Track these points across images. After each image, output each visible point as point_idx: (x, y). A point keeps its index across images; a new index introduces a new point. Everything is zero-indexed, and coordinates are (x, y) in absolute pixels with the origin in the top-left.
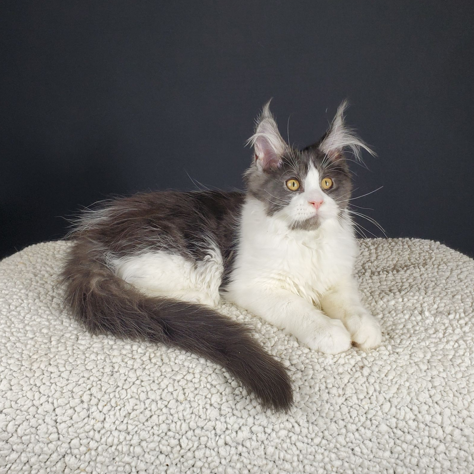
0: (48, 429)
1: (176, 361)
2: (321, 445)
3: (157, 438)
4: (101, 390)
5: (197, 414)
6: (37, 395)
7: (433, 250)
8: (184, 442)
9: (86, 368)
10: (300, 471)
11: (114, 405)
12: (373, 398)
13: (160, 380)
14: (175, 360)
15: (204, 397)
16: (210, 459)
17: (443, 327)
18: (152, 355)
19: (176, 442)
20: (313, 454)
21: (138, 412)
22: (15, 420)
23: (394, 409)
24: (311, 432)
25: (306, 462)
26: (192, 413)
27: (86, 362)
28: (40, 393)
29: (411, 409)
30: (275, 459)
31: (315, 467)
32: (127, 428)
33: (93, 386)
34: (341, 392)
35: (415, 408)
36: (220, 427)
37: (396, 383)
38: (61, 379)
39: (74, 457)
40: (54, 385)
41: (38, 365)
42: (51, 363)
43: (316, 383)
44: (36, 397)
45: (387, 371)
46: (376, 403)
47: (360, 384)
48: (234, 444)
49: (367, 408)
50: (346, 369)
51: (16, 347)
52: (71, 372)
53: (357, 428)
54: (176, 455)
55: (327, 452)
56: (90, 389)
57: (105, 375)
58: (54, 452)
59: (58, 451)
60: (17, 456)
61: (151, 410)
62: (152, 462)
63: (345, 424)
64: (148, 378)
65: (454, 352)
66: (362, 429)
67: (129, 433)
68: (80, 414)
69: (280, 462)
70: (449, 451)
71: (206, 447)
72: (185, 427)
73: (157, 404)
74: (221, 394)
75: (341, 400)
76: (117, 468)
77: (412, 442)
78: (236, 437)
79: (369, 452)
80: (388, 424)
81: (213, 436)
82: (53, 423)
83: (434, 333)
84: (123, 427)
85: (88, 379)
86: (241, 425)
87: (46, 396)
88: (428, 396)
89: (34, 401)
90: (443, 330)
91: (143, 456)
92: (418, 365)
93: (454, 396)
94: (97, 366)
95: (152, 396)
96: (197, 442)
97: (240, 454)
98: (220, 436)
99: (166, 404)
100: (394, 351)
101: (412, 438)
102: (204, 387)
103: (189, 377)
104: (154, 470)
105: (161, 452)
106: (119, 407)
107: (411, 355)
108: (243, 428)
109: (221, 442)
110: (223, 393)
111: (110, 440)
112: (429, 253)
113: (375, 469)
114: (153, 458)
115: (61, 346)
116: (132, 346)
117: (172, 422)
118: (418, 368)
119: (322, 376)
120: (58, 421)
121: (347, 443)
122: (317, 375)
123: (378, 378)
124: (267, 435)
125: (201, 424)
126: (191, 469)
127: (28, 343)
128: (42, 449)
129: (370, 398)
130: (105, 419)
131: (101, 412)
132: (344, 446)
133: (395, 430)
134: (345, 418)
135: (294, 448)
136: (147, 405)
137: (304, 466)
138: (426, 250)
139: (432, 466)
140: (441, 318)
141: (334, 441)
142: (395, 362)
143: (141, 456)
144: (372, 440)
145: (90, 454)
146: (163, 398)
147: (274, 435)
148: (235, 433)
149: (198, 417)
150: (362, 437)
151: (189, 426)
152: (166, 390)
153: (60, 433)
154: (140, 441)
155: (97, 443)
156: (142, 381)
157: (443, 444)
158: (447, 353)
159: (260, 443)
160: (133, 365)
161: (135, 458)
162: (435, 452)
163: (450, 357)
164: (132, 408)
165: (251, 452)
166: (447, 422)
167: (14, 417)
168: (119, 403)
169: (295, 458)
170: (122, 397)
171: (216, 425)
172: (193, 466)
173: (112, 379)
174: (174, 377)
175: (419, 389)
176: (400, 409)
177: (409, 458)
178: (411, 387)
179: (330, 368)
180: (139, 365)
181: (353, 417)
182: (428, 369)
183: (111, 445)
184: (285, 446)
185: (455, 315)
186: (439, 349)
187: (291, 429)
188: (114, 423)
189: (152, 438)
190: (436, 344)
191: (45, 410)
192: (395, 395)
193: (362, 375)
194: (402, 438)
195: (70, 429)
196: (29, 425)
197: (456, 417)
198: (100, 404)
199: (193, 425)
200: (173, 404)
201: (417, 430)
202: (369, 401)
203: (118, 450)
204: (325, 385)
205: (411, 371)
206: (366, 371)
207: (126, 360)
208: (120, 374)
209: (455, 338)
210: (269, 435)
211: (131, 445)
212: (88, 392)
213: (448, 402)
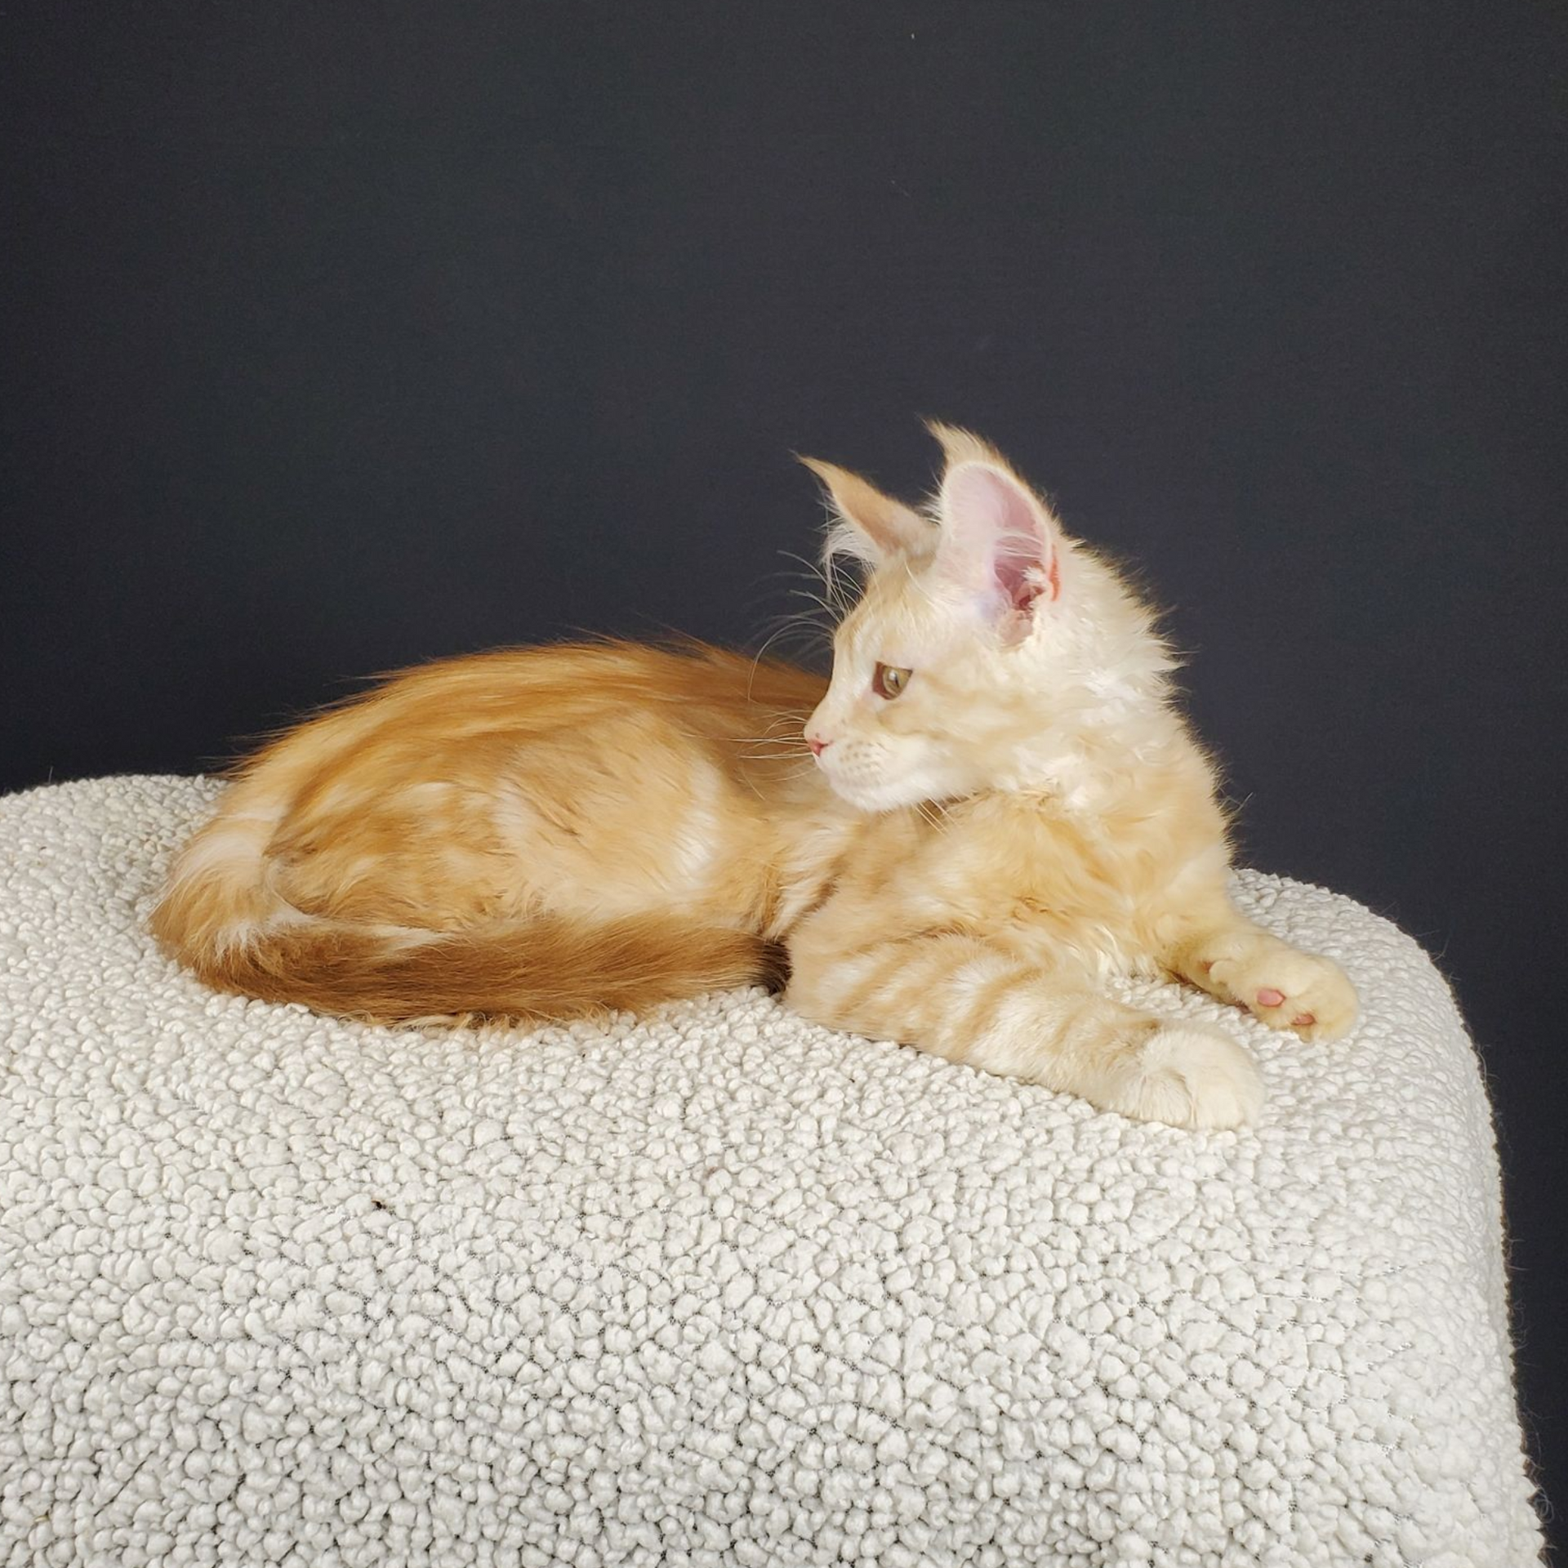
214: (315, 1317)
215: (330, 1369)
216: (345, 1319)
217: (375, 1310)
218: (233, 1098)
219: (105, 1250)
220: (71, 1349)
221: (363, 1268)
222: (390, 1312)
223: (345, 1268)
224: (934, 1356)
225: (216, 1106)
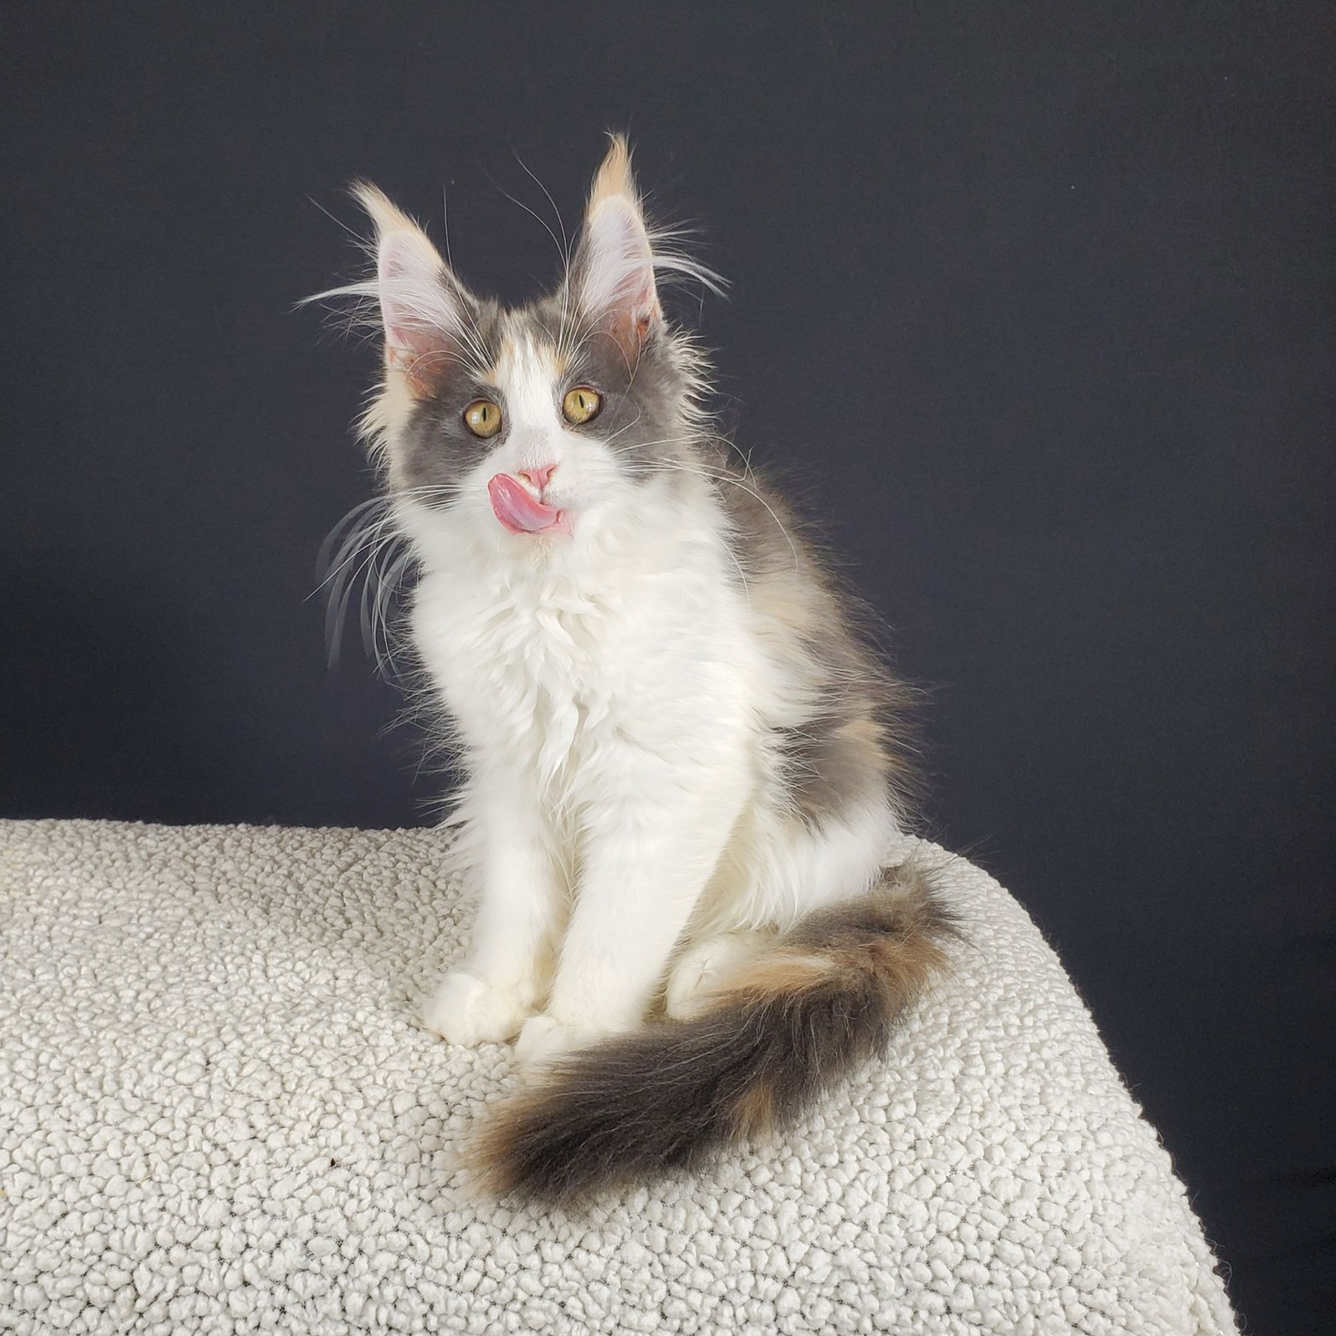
3: (78, 1268)
15: (193, 1174)
16: (206, 1323)
24: (455, 1256)
30: (367, 1324)
36: (231, 1240)
62: (66, 1325)
71: (197, 1292)
78: (270, 1265)
86: (280, 1235)
96: (175, 1279)
98: (230, 1264)
101: (711, 1278)
102: (196, 1150)
103: (161, 1127)
109: (232, 1279)
110: (243, 1162)
133: (666, 1257)
135: (414, 1299)
136: (55, 1189)
147: (362, 1263)
148: (266, 1256)
154: (36, 1272)
164: (20, 1194)
165: (309, 1304)
171: (221, 1237)
187: (406, 1249)
189: (66, 1266)
199: (163, 1237)
210: (352, 1261)
214: (300, 1261)
215: (318, 1302)
216: (327, 1260)
217: (349, 1251)
218: (186, 1091)
219: (111, 1227)
220: (90, 1314)
221: (335, 1215)
222: (361, 1252)
223: (320, 1216)
224: (806, 1229)
225: (176, 1100)
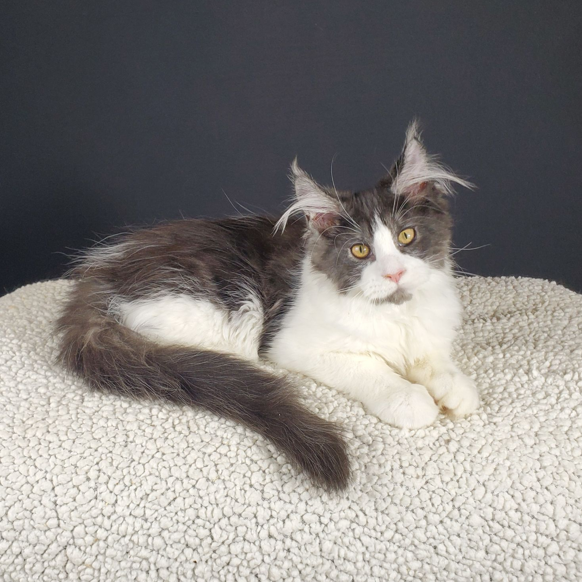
0: (45, 513)
1: (207, 430)
2: (394, 540)
4: (111, 464)
5: (233, 497)
6: (32, 470)
7: (546, 293)
8: (216, 533)
9: (93, 437)
10: (366, 574)
11: (128, 484)
12: (463, 481)
13: (186, 453)
14: (205, 428)
17: (557, 391)
18: (177, 422)
19: (207, 532)
20: (383, 552)
21: (158, 493)
22: (4, 500)
23: (489, 496)
25: (373, 562)
26: (227, 496)
27: (93, 430)
28: (36, 467)
29: (513, 496)
31: (386, 569)
32: (145, 513)
33: (102, 460)
34: (420, 472)
35: (518, 495)
37: (493, 461)
38: (62, 450)
39: (77, 549)
40: (53, 457)
41: (33, 433)
42: (50, 430)
43: (387, 461)
44: (31, 472)
45: (480, 447)
46: (466, 487)
47: (445, 463)
48: (280, 537)
49: (455, 494)
50: (427, 443)
51: (6, 410)
52: (74, 442)
53: (441, 519)
54: (206, 549)
55: (402, 549)
56: (97, 464)
57: (117, 446)
58: (52, 542)
59: (58, 541)
60: (8, 546)
61: (174, 491)
63: (425, 514)
64: (172, 450)
65: (570, 422)
66: (447, 521)
67: (146, 520)
68: (85, 494)
69: (339, 561)
70: (564, 552)
72: (217, 513)
73: (182, 483)
74: (264, 472)
75: (420, 483)
76: (132, 564)
77: (514, 539)
79: (457, 551)
80: (483, 515)
81: (254, 525)
82: (52, 506)
83: (544, 398)
84: (139, 512)
85: (96, 450)
87: (44, 472)
88: (536, 479)
89: (28, 478)
90: (557, 394)
91: (165, 549)
92: (522, 439)
93: (570, 479)
94: (107, 435)
95: (176, 473)
97: (289, 551)
99: (194, 484)
100: (491, 420)
104: (178, 568)
105: (187, 545)
106: (134, 487)
107: (512, 426)
108: (292, 516)
111: (123, 528)
112: (541, 296)
113: (464, 574)
114: (177, 553)
115: (62, 409)
116: (151, 410)
117: (202, 506)
118: (522, 443)
119: (396, 451)
120: (57, 502)
121: (428, 538)
122: (389, 449)
123: (469, 455)
124: (323, 526)
125: (238, 510)
126: (226, 568)
127: (21, 405)
128: (38, 537)
129: (458, 481)
130: (116, 501)
131: (111, 492)
132: (424, 543)
134: (425, 506)
137: (371, 568)
138: (537, 291)
139: (541, 572)
140: (554, 379)
141: (411, 535)
142: (491, 434)
143: (162, 549)
144: (461, 535)
145: (98, 545)
146: (190, 476)
149: (234, 501)
150: (448, 531)
151: (223, 512)
152: (193, 465)
153: (60, 517)
155: (106, 532)
156: (163, 454)
157: (556, 543)
158: (561, 424)
159: (314, 536)
160: (152, 434)
161: (154, 552)
162: (546, 553)
163: (566, 429)
166: (560, 514)
167: (3, 497)
168: (134, 482)
169: (360, 557)
170: (138, 474)
172: (228, 564)
173: (126, 451)
174: (204, 450)
175: (523, 470)
176: (497, 496)
177: (510, 560)
178: (512, 467)
179: (405, 442)
180: (160, 434)
181: (436, 506)
182: (535, 444)
183: (124, 534)
184: (346, 540)
185: (573, 376)
186: (551, 418)
188: (128, 506)
190: (547, 412)
191: (42, 488)
192: (492, 477)
193: (448, 451)
194: (501, 534)
195: (72, 513)
196: (22, 507)
197: (572, 508)
198: (110, 481)
200: (203, 483)
201: (521, 524)
202: (457, 485)
203: (133, 542)
204: (399, 463)
205: (512, 446)
206: (453, 446)
207: (143, 428)
208: (136, 445)
209: (573, 404)
211: (149, 536)
212: (96, 467)
213: (563, 487)
